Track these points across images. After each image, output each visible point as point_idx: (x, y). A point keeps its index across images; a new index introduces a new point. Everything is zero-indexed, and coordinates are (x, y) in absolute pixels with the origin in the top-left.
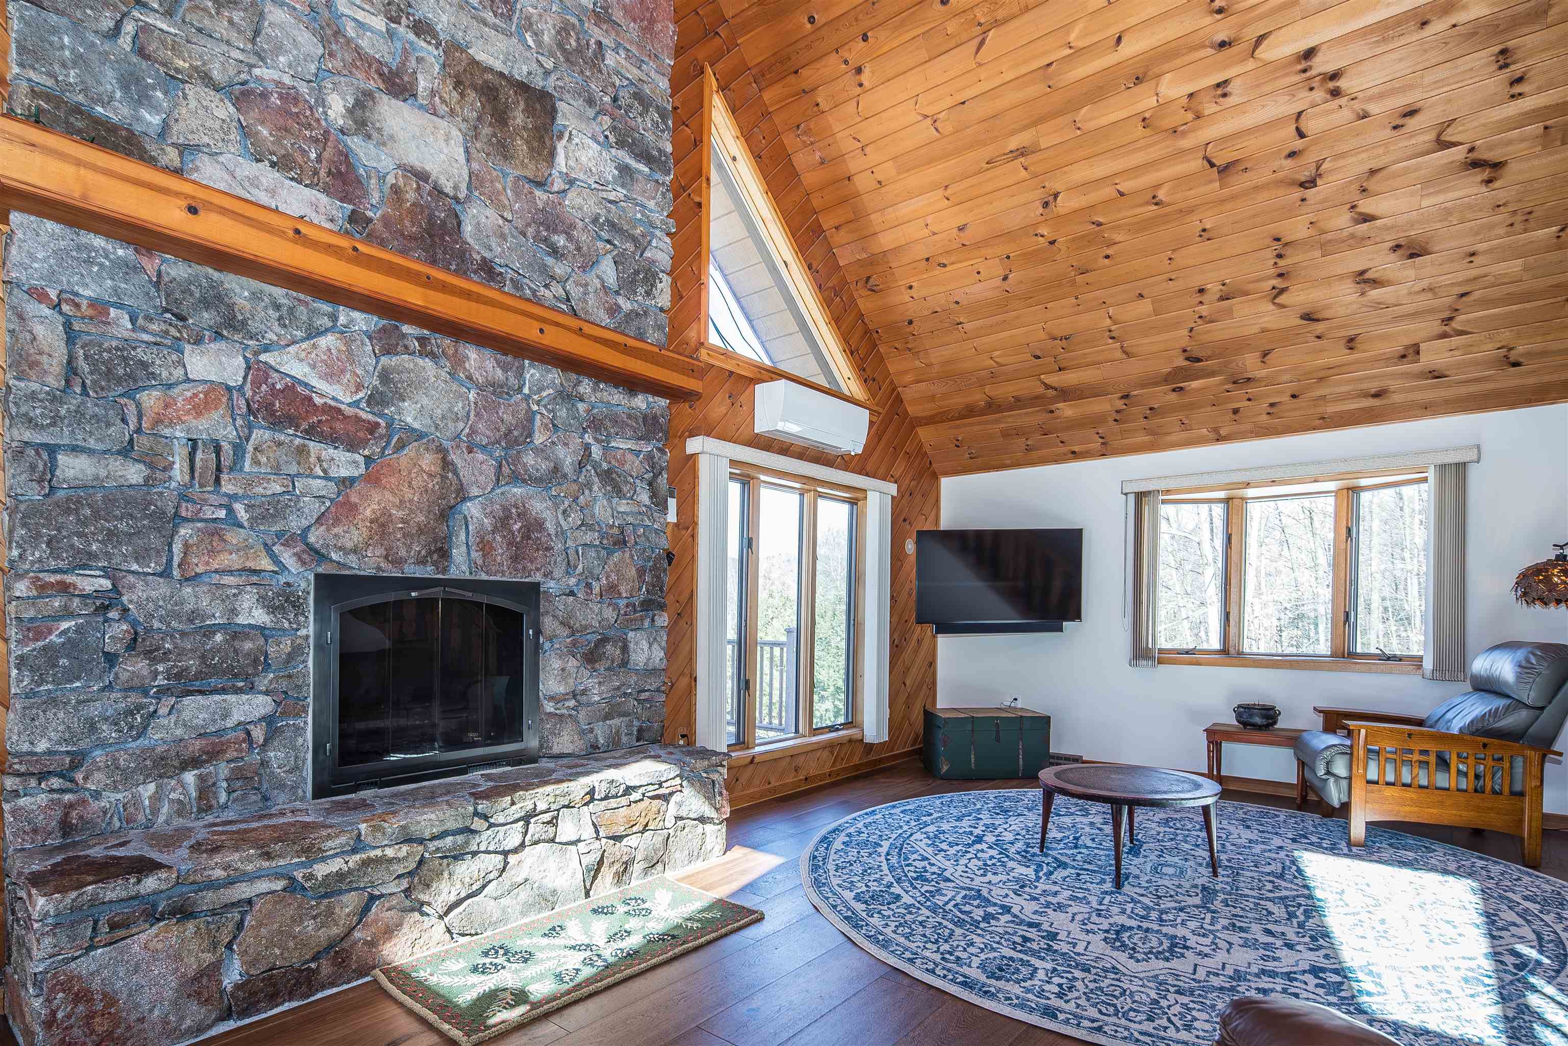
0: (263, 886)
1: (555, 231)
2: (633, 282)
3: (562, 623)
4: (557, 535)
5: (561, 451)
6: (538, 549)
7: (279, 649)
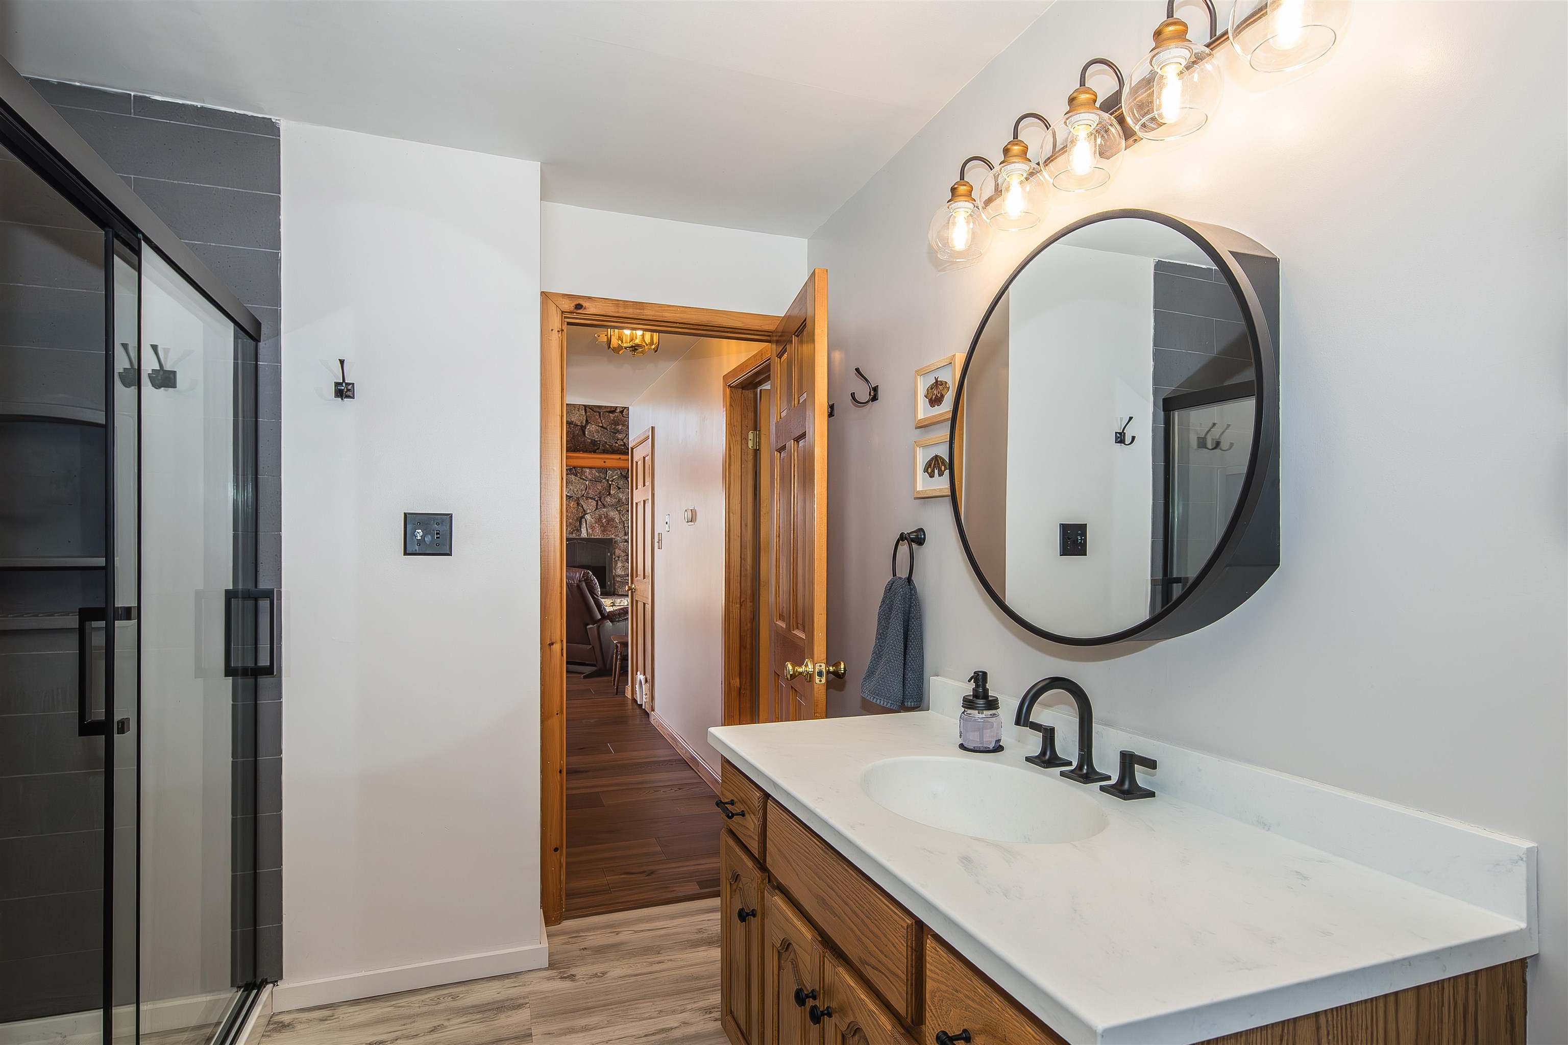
1: (618, 425)
3: (622, 551)
4: (620, 523)
5: (621, 495)
6: (612, 528)
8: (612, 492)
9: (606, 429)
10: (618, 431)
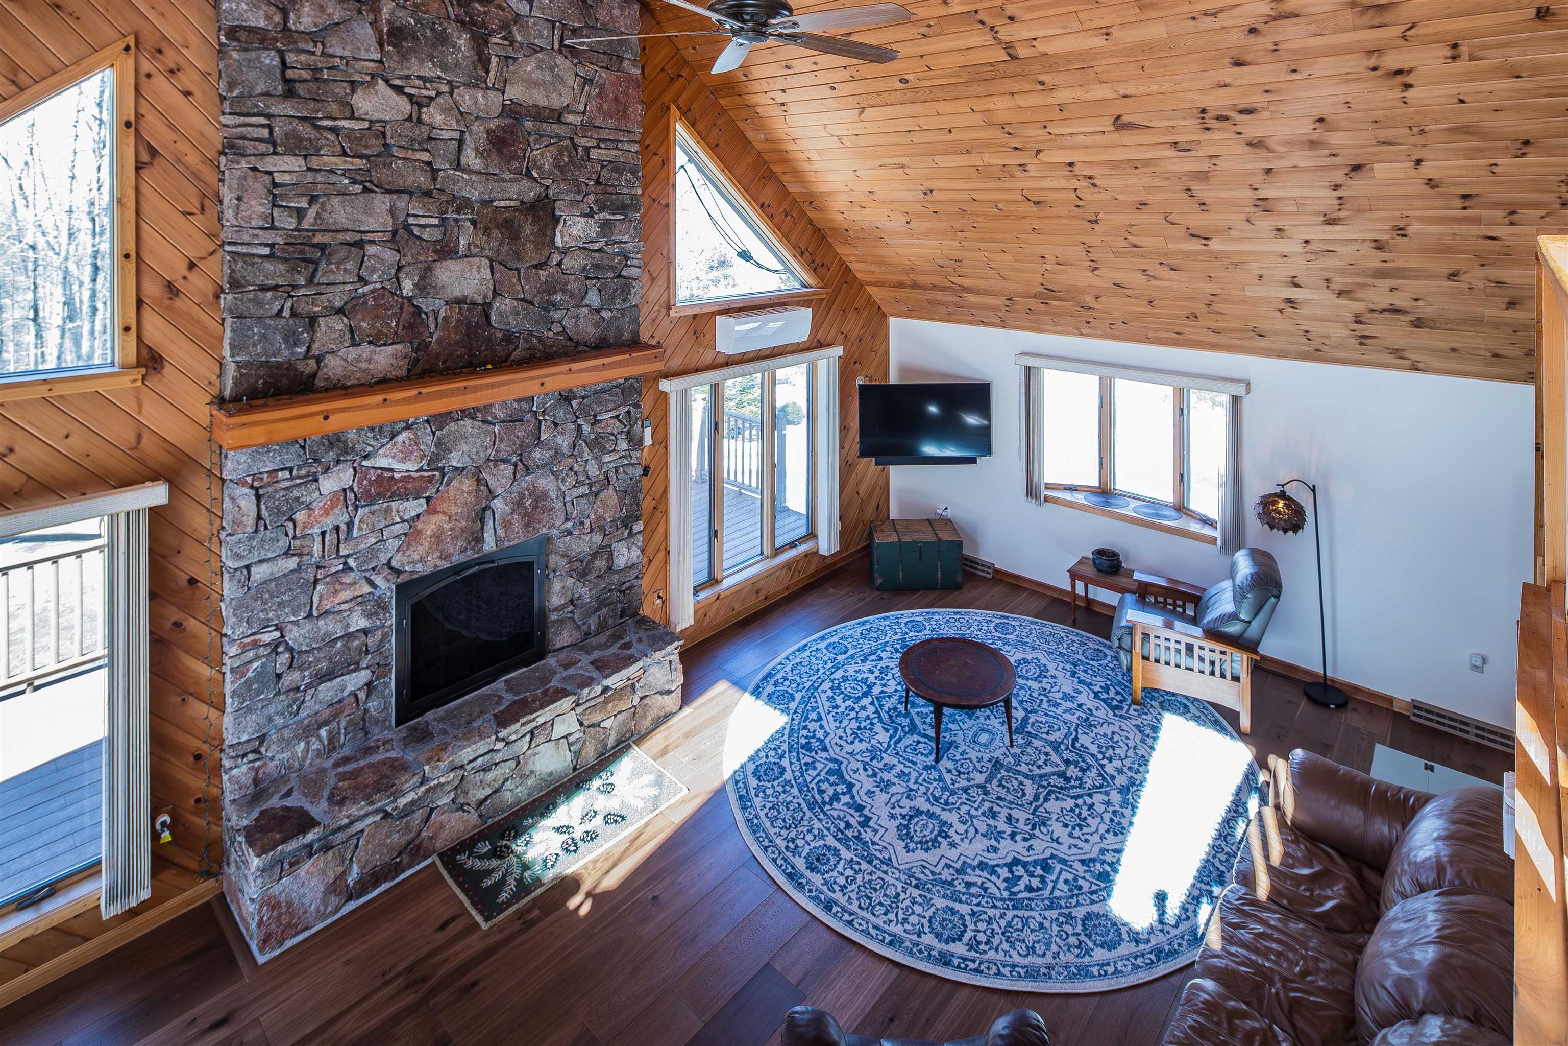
1: (555, 293)
3: (562, 556)
4: (557, 498)
5: (560, 439)
6: (544, 512)
8: (544, 437)
9: (532, 304)
10: (554, 306)
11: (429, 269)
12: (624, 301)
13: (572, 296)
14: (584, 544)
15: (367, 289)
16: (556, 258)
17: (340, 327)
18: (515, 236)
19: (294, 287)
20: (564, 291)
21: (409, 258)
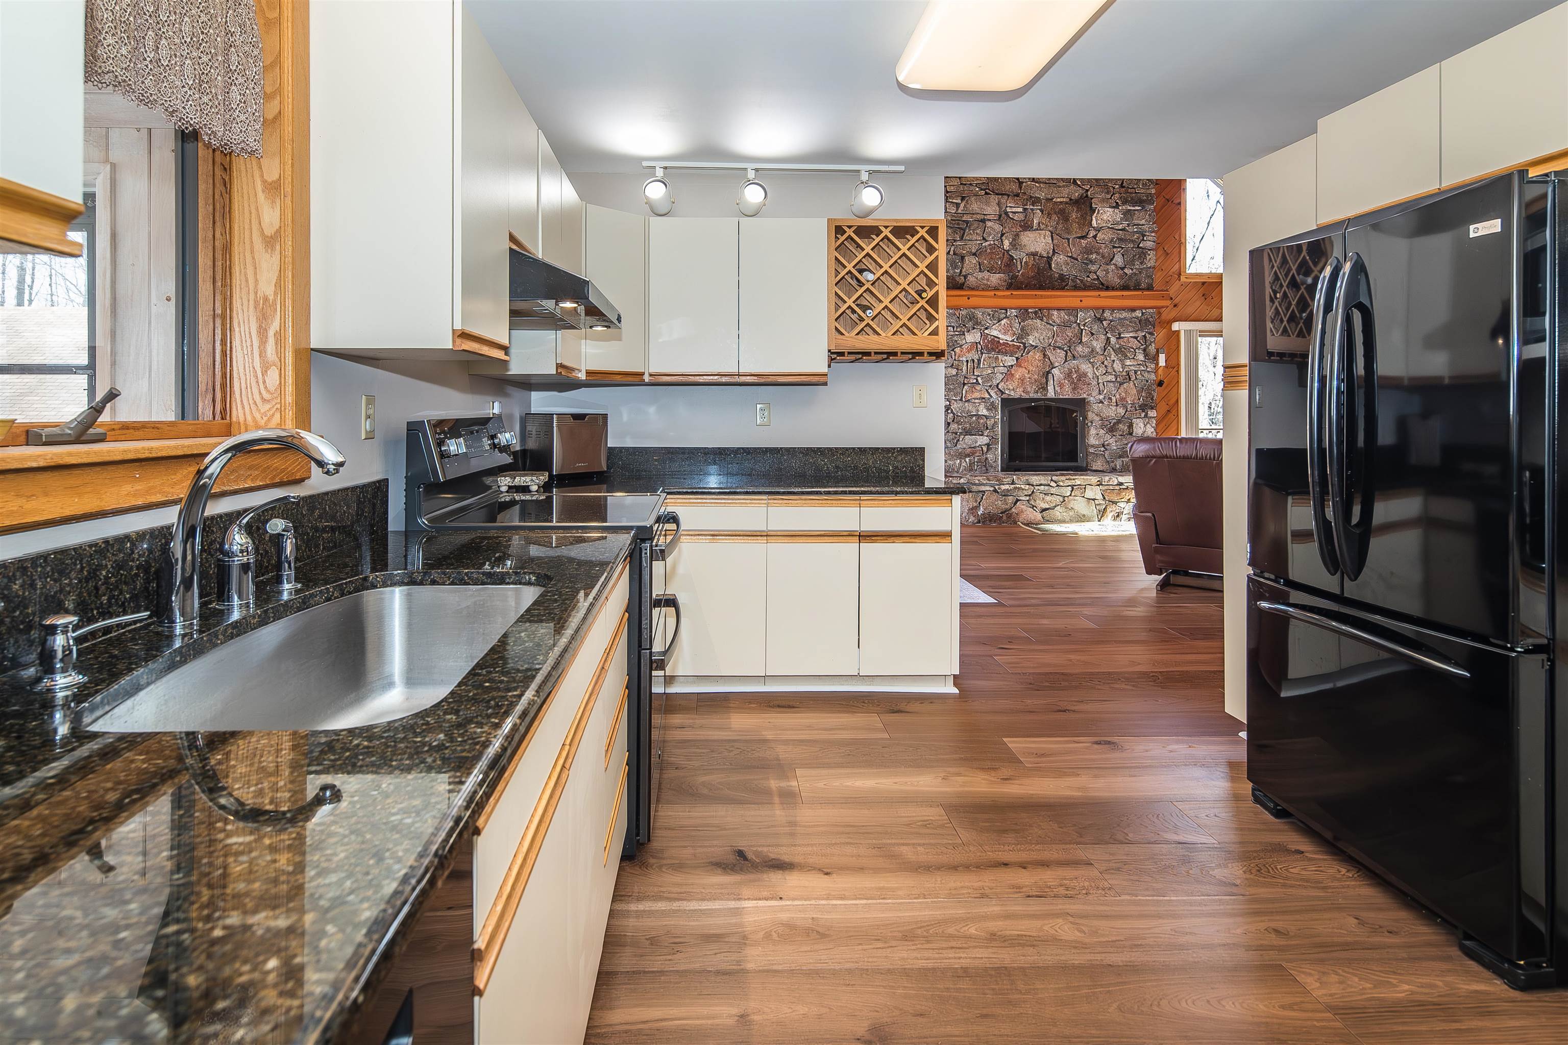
0: (988, 488)
1: (1092, 253)
2: (1133, 260)
3: (1097, 415)
4: (1093, 378)
5: (1095, 343)
6: (1085, 385)
7: (990, 423)
8: (1084, 339)
9: (1077, 259)
10: (1091, 261)
11: (1017, 235)
12: (1141, 263)
13: (1103, 257)
14: (1113, 412)
15: (987, 243)
16: (1092, 233)
17: (974, 262)
18: (1066, 219)
19: (955, 241)
20: (1098, 253)
21: (1007, 229)
